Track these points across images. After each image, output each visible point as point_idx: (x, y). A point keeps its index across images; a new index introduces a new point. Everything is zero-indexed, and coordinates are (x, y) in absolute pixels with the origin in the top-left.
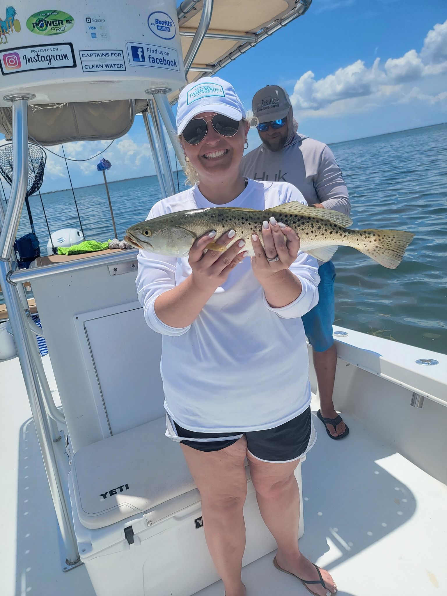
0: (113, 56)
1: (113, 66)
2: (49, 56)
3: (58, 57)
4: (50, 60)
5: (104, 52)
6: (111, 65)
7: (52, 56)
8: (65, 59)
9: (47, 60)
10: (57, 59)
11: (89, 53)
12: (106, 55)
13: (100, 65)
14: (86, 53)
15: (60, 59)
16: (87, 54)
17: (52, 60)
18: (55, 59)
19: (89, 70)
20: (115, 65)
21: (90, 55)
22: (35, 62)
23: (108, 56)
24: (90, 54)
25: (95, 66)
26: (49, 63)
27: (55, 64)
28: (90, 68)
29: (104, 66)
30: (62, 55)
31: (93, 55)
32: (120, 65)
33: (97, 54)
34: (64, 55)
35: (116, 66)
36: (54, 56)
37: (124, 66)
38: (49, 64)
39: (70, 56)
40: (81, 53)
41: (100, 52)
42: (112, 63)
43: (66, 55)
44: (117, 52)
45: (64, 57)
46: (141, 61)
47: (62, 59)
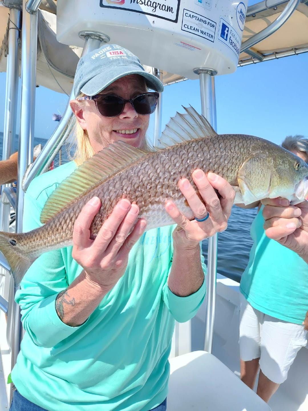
0: (209, 25)
1: (206, 34)
2: (156, 3)
3: (164, 7)
4: (156, 7)
5: (204, 19)
6: (205, 32)
7: (158, 4)
8: (170, 11)
9: (153, 6)
10: (162, 9)
11: (192, 14)
12: (204, 22)
13: (197, 29)
14: (189, 13)
15: (165, 9)
16: (190, 15)
17: (158, 8)
18: (161, 8)
19: (186, 29)
20: (208, 33)
21: (191, 17)
22: (140, 4)
23: (205, 23)
24: (193, 16)
25: (193, 29)
26: (153, 9)
27: (159, 12)
28: (188, 28)
29: (200, 31)
30: (168, 6)
31: (194, 17)
32: (211, 35)
33: (198, 18)
34: (170, 7)
35: (208, 35)
36: (160, 5)
37: (213, 38)
38: (153, 11)
39: (175, 10)
40: (186, 11)
41: (200, 17)
42: (207, 31)
43: (172, 8)
44: (213, 23)
45: (170, 9)
46: (225, 39)
47: (167, 11)
